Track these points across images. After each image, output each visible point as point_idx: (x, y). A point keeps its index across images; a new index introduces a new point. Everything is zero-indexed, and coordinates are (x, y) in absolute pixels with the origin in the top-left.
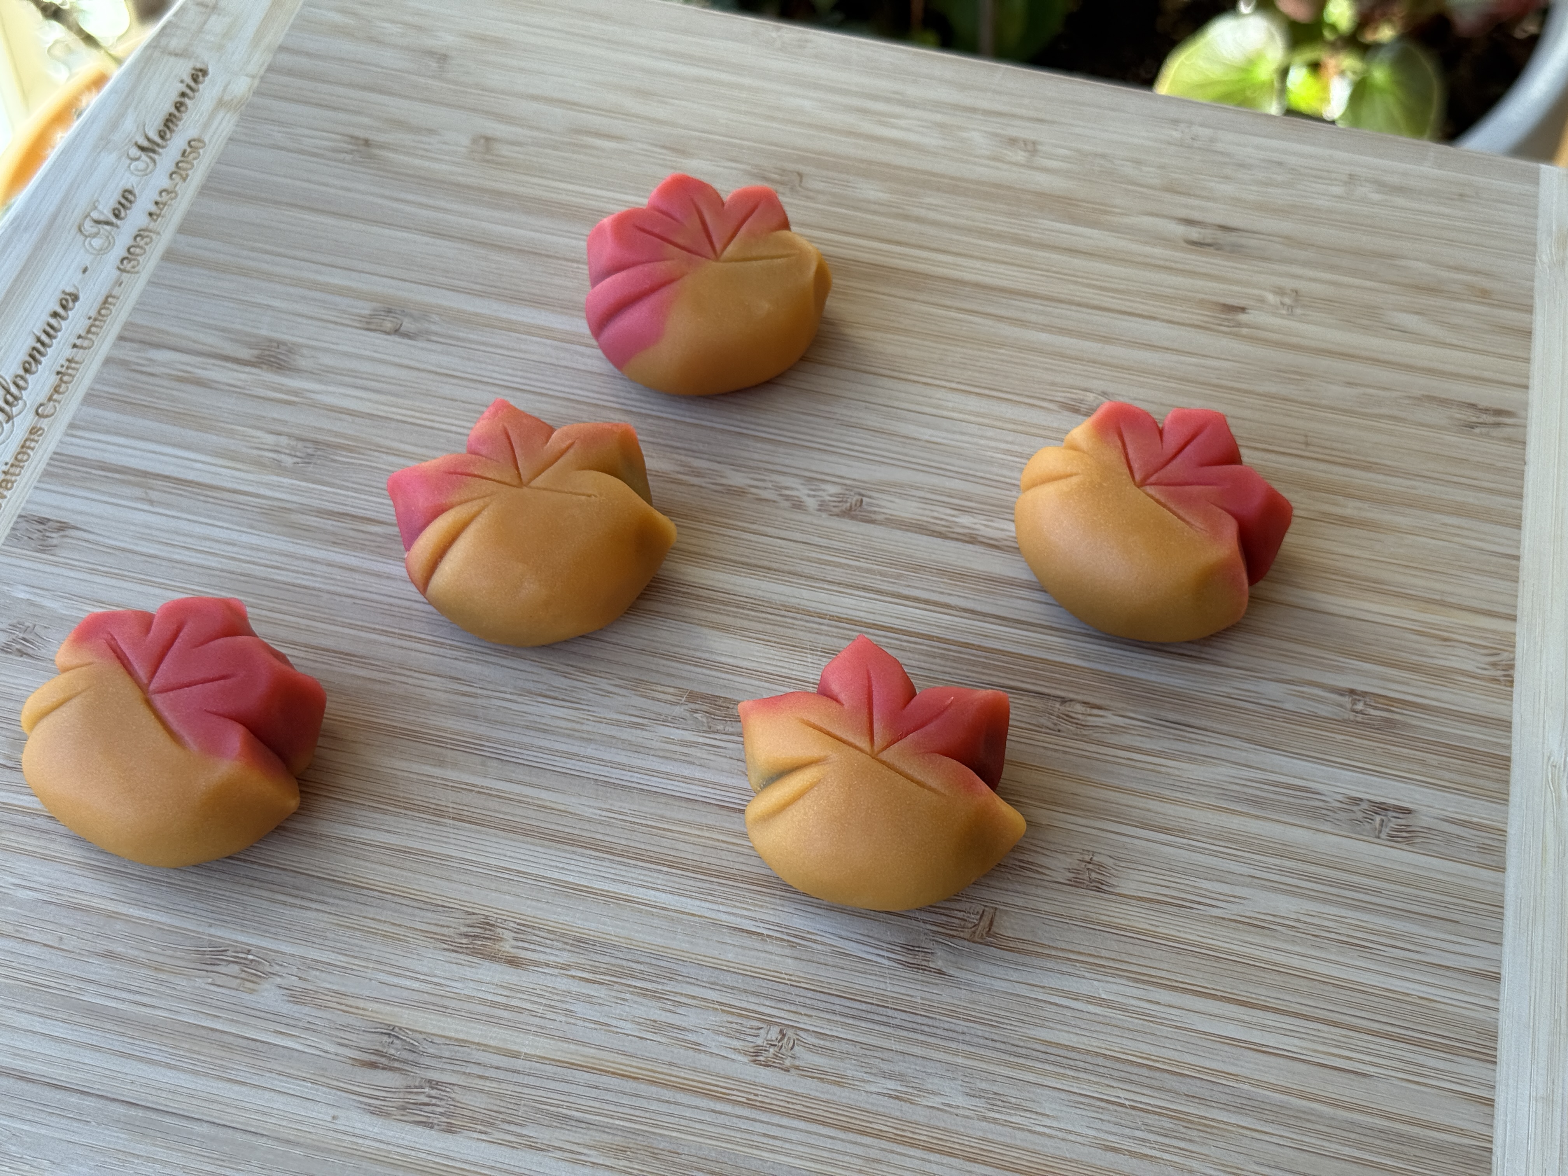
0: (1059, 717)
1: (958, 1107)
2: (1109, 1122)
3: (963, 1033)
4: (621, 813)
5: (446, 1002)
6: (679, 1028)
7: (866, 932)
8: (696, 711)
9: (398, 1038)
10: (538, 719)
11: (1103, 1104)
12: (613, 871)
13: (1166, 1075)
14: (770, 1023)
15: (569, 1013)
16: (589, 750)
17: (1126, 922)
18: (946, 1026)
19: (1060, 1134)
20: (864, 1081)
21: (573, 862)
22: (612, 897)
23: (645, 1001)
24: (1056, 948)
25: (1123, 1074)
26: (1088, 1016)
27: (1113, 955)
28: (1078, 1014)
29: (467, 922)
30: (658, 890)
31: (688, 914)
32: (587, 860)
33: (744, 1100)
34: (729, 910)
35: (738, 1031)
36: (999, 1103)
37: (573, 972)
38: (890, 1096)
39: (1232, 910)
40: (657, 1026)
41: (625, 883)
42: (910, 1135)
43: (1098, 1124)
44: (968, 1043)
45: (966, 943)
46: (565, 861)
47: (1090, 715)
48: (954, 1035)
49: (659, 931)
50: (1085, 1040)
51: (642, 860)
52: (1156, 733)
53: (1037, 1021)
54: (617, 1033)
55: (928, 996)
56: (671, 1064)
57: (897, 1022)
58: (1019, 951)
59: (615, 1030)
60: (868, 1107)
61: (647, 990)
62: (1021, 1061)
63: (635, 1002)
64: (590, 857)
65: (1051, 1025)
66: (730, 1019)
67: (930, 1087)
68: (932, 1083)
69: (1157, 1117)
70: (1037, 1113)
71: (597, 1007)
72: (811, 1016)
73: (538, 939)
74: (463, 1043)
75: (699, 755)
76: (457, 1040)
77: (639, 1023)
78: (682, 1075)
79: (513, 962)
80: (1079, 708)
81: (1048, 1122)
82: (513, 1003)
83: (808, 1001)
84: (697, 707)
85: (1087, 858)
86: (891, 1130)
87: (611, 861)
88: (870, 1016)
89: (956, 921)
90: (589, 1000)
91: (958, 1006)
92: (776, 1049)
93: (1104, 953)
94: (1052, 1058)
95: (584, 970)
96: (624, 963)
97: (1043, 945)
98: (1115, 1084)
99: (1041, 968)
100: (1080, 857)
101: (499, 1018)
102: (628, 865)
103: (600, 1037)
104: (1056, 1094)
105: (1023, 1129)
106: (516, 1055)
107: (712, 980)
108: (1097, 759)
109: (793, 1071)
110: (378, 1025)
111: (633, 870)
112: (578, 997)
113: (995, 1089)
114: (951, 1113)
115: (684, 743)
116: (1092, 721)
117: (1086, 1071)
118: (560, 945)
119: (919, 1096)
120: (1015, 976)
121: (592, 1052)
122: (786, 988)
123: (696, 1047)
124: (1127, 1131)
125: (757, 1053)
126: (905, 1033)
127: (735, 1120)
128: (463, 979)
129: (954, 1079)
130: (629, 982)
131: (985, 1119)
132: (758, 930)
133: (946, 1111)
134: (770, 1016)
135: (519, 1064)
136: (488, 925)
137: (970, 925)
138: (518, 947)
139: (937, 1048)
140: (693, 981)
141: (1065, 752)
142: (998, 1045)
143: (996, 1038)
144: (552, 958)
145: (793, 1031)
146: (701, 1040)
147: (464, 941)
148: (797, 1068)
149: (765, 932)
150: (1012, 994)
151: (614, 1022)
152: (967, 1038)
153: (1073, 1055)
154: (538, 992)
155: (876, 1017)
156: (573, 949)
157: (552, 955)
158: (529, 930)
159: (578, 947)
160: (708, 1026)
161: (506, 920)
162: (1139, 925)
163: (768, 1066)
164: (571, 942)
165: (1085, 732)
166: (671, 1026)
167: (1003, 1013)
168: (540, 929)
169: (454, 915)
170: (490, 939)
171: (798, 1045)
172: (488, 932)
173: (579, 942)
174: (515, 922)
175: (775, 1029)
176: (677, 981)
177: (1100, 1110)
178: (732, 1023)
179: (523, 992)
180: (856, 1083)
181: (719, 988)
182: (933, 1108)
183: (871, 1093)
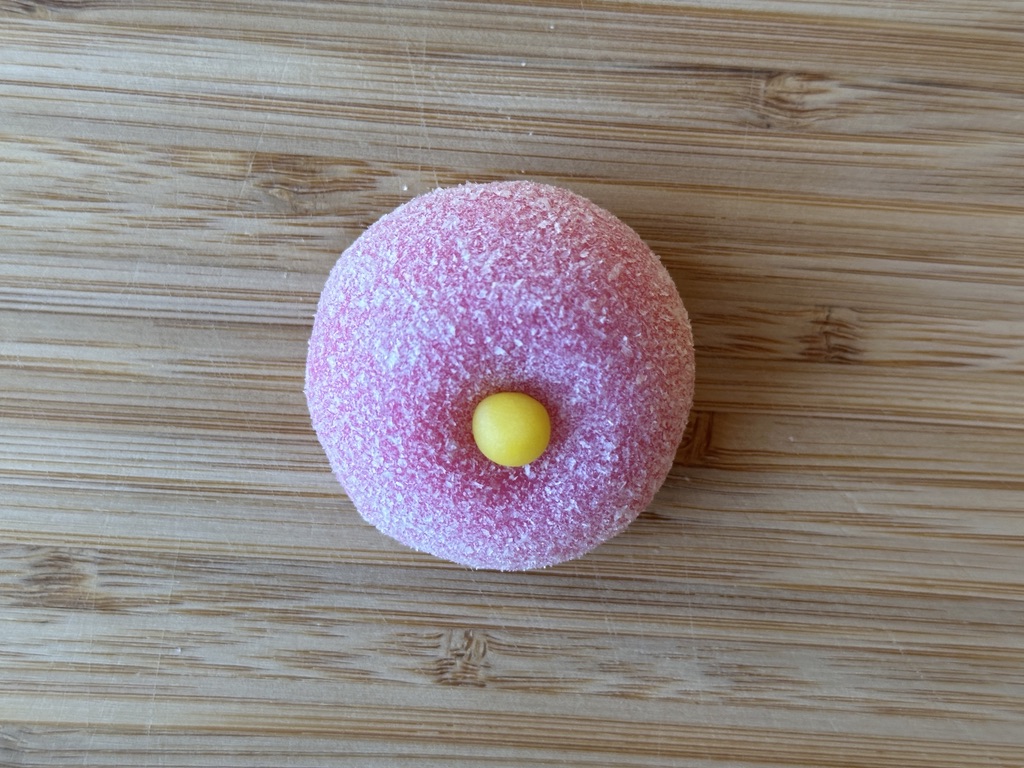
0: (766, 104)
1: (697, 693)
2: (881, 676)
3: (692, 594)
4: (201, 363)
5: (34, 678)
6: (340, 656)
8: (269, 185)
10: (53, 236)
11: (871, 656)
12: (211, 452)
13: (945, 603)
14: (451, 627)
15: (193, 662)
16: (137, 274)
18: (670, 588)
19: (823, 705)
20: (580, 681)
21: (152, 449)
22: (214, 490)
23: (287, 627)
24: (794, 455)
25: (894, 612)
26: (842, 542)
27: (867, 451)
28: (830, 542)
29: (33, 560)
30: (273, 468)
32: (170, 442)
33: (436, 734)
35: (412, 645)
36: (746, 678)
37: (187, 606)
38: (614, 695)
40: (309, 658)
41: (229, 466)
42: (644, 740)
44: (701, 607)
46: (142, 448)
47: (808, 92)
48: (680, 599)
49: (286, 527)
50: (841, 574)
51: (243, 429)
52: (897, 104)
53: (781, 560)
54: (261, 677)
56: (336, 705)
57: (609, 594)
59: (259, 673)
60: (588, 714)
61: (287, 611)
62: (767, 617)
63: (276, 631)
64: (174, 437)
65: (800, 562)
66: (400, 631)
67: (660, 673)
68: (664, 667)
69: (937, 660)
70: (793, 682)
71: (228, 648)
72: (499, 607)
73: (133, 568)
74: (67, 728)
75: (288, 253)
76: (61, 725)
77: (285, 659)
78: (354, 716)
79: (107, 607)
80: (791, 83)
81: (807, 691)
83: (494, 588)
84: (271, 177)
85: (822, 316)
86: (619, 738)
87: (203, 437)
88: (572, 593)
90: (217, 639)
91: (681, 559)
92: (465, 659)
93: (856, 450)
94: (804, 607)
95: (200, 599)
96: (252, 580)
97: (779, 454)
98: (882, 626)
99: (780, 486)
100: (811, 316)
101: (107, 686)
102: (227, 439)
103: (241, 687)
104: (813, 653)
105: (779, 707)
106: (138, 732)
107: (368, 581)
108: (823, 162)
109: (490, 685)
111: (235, 445)
112: (201, 638)
113: (739, 660)
114: (690, 703)
115: (265, 239)
116: (811, 100)
117: (847, 615)
119: (648, 688)
121: (234, 708)
123: (364, 677)
124: (904, 685)
125: (441, 671)
126: (620, 609)
127: (430, 762)
128: (46, 642)
129: (689, 657)
130: (263, 605)
131: (732, 702)
133: (684, 701)
134: (449, 616)
135: (146, 742)
136: (59, 560)
138: (109, 585)
139: (661, 619)
140: (343, 588)
141: (780, 159)
142: (738, 602)
143: (732, 592)
144: (156, 591)
145: (481, 631)
146: (367, 665)
147: (35, 588)
148: (493, 680)
150: (745, 529)
151: (254, 664)
152: (697, 600)
153: (829, 597)
154: (149, 640)
155: (581, 593)
156: (179, 573)
157: (154, 586)
158: (116, 557)
159: (186, 569)
160: (373, 646)
161: (83, 549)
162: (896, 402)
163: (457, 684)
164: (175, 563)
165: (803, 122)
166: (327, 654)
167: (737, 557)
168: (131, 553)
169: (11, 554)
170: (69, 579)
171: (491, 649)
172: (63, 570)
173: (186, 561)
174: (96, 550)
175: (458, 634)
176: (323, 592)
177: (869, 664)
178: (403, 635)
179: (129, 645)
180: (570, 685)
181: (378, 591)
182: (668, 699)
183: (590, 694)
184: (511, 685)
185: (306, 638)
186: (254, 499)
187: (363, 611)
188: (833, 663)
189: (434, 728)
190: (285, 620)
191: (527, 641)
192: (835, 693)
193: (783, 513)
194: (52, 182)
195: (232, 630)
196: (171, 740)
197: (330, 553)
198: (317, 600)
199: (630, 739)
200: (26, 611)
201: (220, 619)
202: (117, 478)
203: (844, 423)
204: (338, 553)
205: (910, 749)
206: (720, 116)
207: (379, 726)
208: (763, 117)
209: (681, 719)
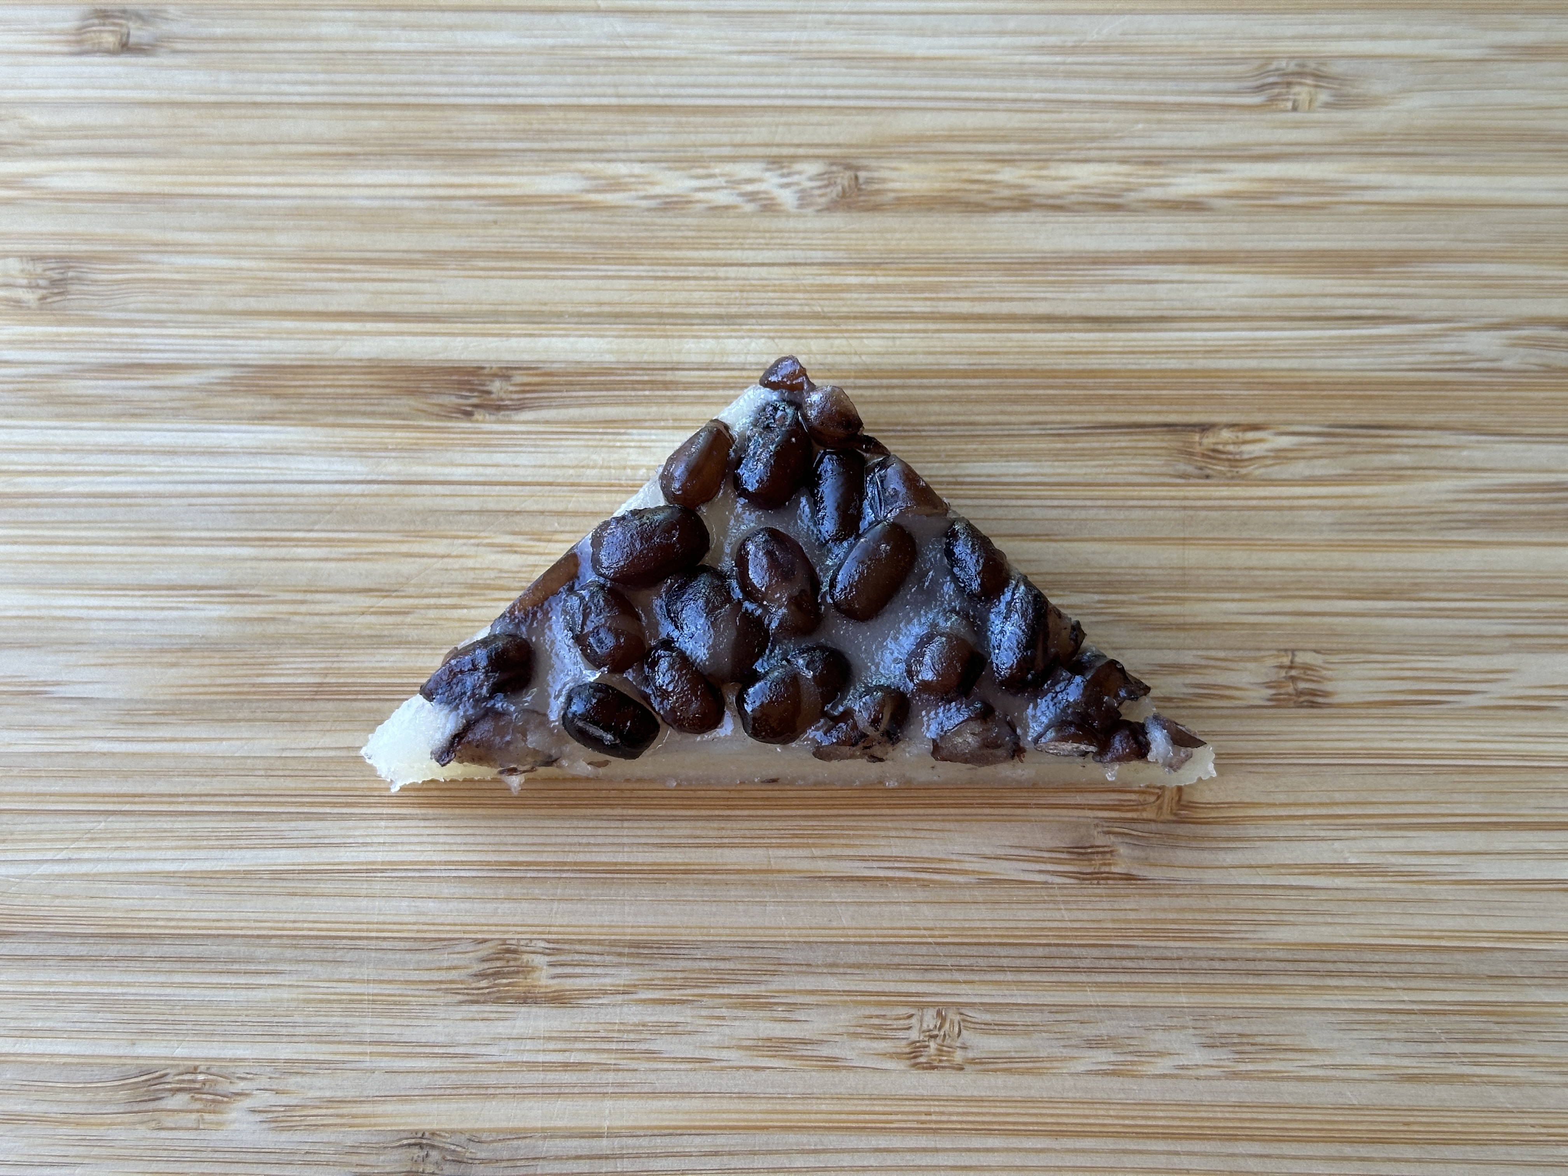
0: (1203, 455)
1: (1195, 1067)
2: (1398, 1040)
3: (1179, 959)
5: (483, 1079)
6: (804, 1042)
7: (1015, 842)
9: (433, 1147)
13: (1458, 956)
14: (922, 1006)
15: (652, 1055)
18: (1154, 953)
19: (1336, 1074)
20: (1064, 1059)
21: (600, 832)
22: (665, 872)
23: (747, 1013)
24: (1273, 805)
25: (1404, 968)
26: (1336, 895)
27: (1352, 797)
28: (1323, 895)
29: (480, 954)
30: (723, 846)
31: (771, 872)
32: (617, 824)
33: (913, 1125)
34: (827, 852)
35: (881, 1027)
36: (1248, 1048)
37: (643, 995)
38: (1105, 1073)
39: (1496, 692)
40: (771, 1045)
41: (678, 846)
42: (1143, 1122)
43: (1385, 1047)
45: (1153, 826)
46: (588, 832)
47: (1245, 442)
48: (1166, 964)
49: (741, 907)
50: (1339, 930)
52: (1339, 449)
53: (1272, 917)
54: (723, 1069)
55: (1121, 915)
56: (804, 1097)
57: (1089, 963)
58: (1226, 821)
59: (720, 1064)
60: (1078, 1095)
61: (746, 996)
62: (1263, 981)
63: (736, 1018)
65: (1291, 918)
66: (867, 1013)
67: (1153, 1047)
68: (1157, 1040)
69: (1457, 1018)
71: (686, 1038)
72: (972, 982)
73: (583, 957)
74: (520, 1134)
76: (513, 1131)
77: (748, 1048)
78: (821, 1108)
79: (557, 999)
80: (1227, 435)
81: (1317, 1060)
82: (574, 1058)
83: (964, 962)
85: (1286, 661)
86: (1116, 1121)
87: (651, 818)
88: (1049, 963)
90: (674, 1030)
92: (939, 1040)
93: (1338, 797)
94: (1303, 966)
95: (657, 988)
96: (706, 965)
97: (1256, 805)
98: (1392, 984)
99: (1261, 839)
100: (1277, 662)
101: (560, 1085)
103: (703, 1080)
104: (1319, 1018)
105: (1288, 1078)
106: (595, 1134)
107: (829, 960)
109: (968, 1068)
110: (404, 1135)
111: (686, 824)
112: (657, 1029)
113: (1238, 1029)
114: (1189, 1078)
116: (1250, 450)
117: (1351, 974)
118: (616, 959)
119: (1141, 1063)
120: (1229, 858)
121: (695, 1103)
122: (931, 950)
123: (832, 1064)
124: (1424, 1048)
125: (915, 1054)
126: (1102, 978)
127: (908, 1156)
128: (496, 1040)
129: (1184, 1027)
130: (720, 991)
131: (1234, 1075)
132: (872, 874)
133: (1182, 1077)
134: (918, 994)
135: (603, 1146)
136: (509, 951)
138: (559, 976)
139: (1148, 987)
140: (804, 968)
142: (1230, 965)
143: (1223, 955)
144: (608, 980)
145: (954, 1009)
146: (834, 1052)
147: (484, 983)
148: (973, 1061)
149: (882, 873)
150: (1229, 886)
151: (713, 1054)
152: (1186, 965)
153: (1327, 955)
154: (602, 1034)
155: (1058, 963)
156: (631, 960)
157: (606, 975)
158: (566, 947)
159: (639, 955)
160: (840, 1030)
161: (531, 940)
162: (1376, 745)
163: (934, 1068)
164: (626, 950)
165: (1243, 471)
166: (789, 1040)
167: (1225, 917)
168: (580, 941)
169: (458, 949)
170: (518, 972)
171: (966, 1027)
172: (512, 963)
173: (639, 947)
174: (544, 940)
175: (931, 1013)
176: (783, 974)
177: (1383, 1027)
178: (871, 1017)
179: (582, 1039)
180: (1055, 1064)
181: (841, 970)
182: (1164, 1076)
183: (1077, 1074)
184: (992, 1066)
185: (769, 1025)
187: (826, 992)
188: (1343, 1027)
189: (911, 1117)
190: (744, 1006)
191: (1004, 1018)
192: (1348, 1060)
193: (1268, 867)
194: (493, 574)
195: (689, 1020)
196: (630, 1141)
197: (787, 932)
198: (777, 984)
199: (1127, 1122)
200: (475, 1008)
201: (676, 1008)
202: (565, 863)
203: (1324, 769)
204: (795, 932)
205: (1440, 1120)
206: (1158, 470)
207: (852, 1117)
208: (1201, 468)
209: (1181, 1097)
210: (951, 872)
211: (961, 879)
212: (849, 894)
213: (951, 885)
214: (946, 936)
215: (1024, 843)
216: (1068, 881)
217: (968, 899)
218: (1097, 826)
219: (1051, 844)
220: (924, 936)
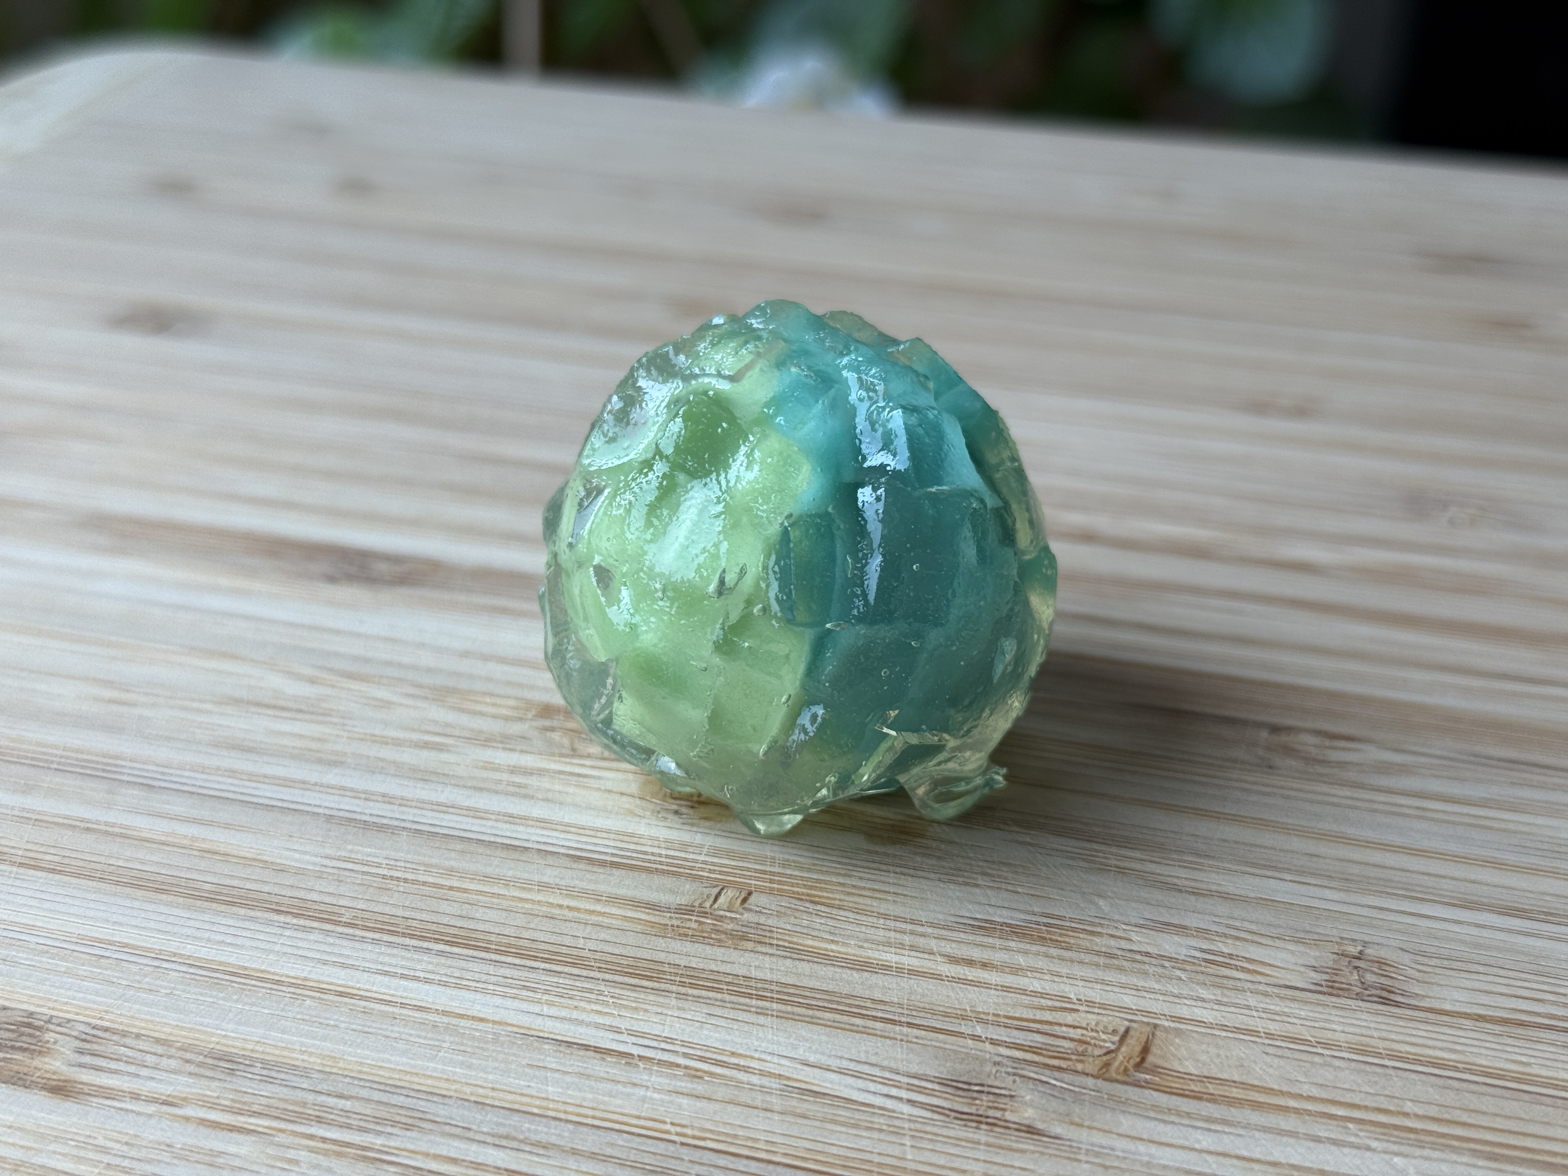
4: (368, 863)
8: (550, 729)
17: (1453, 1056)
21: (244, 933)
22: (311, 988)
23: (336, 1164)
27: (1433, 1111)
31: (473, 1018)
32: (275, 930)
34: (564, 1013)
37: (189, 1111)
41: (348, 967)
45: (1090, 1082)
46: (229, 931)
47: (1331, 748)
49: (401, 1045)
51: (391, 933)
58: (1213, 1099)
63: (315, 1166)
64: (285, 926)
73: (129, 1052)
79: (58, 1088)
80: (1309, 739)
84: (557, 724)
85: (1353, 950)
87: (327, 933)
89: (1066, 1044)
93: (1409, 1107)
95: (213, 1106)
99: (1265, 1130)
100: (1335, 947)
102: (361, 940)
107: (503, 1130)
111: (368, 947)
115: (520, 770)
116: (1337, 756)
118: (177, 1065)
130: (311, 1130)
132: (622, 1048)
136: (26, 1026)
137: (1097, 1052)
138: (81, 1065)
144: (148, 1084)
149: (636, 1051)
154: (100, 1142)
156: (199, 1071)
157: (150, 1079)
158: (115, 1038)
159: (214, 1067)
161: (69, 1021)
164: (200, 1059)
165: (1323, 770)
168: (138, 1036)
170: (25, 1050)
172: (23, 1038)
173: (220, 1059)
174: (89, 1024)
176: (422, 1131)
179: (63, 1142)
181: (515, 1144)
186: (364, 1008)
187: (477, 1165)
190: (339, 1155)
195: (243, 1153)
197: (455, 1086)
198: (405, 1139)
201: (232, 1135)
203: (1391, 1072)
204: (468, 1089)
208: (1262, 758)
210: (746, 1069)
211: (755, 1079)
212: (575, 1062)
213: (739, 1085)
214: (704, 1139)
215: (873, 1059)
216: (929, 1115)
217: (758, 1103)
218: (996, 1064)
219: (914, 1069)
220: (668, 1132)
